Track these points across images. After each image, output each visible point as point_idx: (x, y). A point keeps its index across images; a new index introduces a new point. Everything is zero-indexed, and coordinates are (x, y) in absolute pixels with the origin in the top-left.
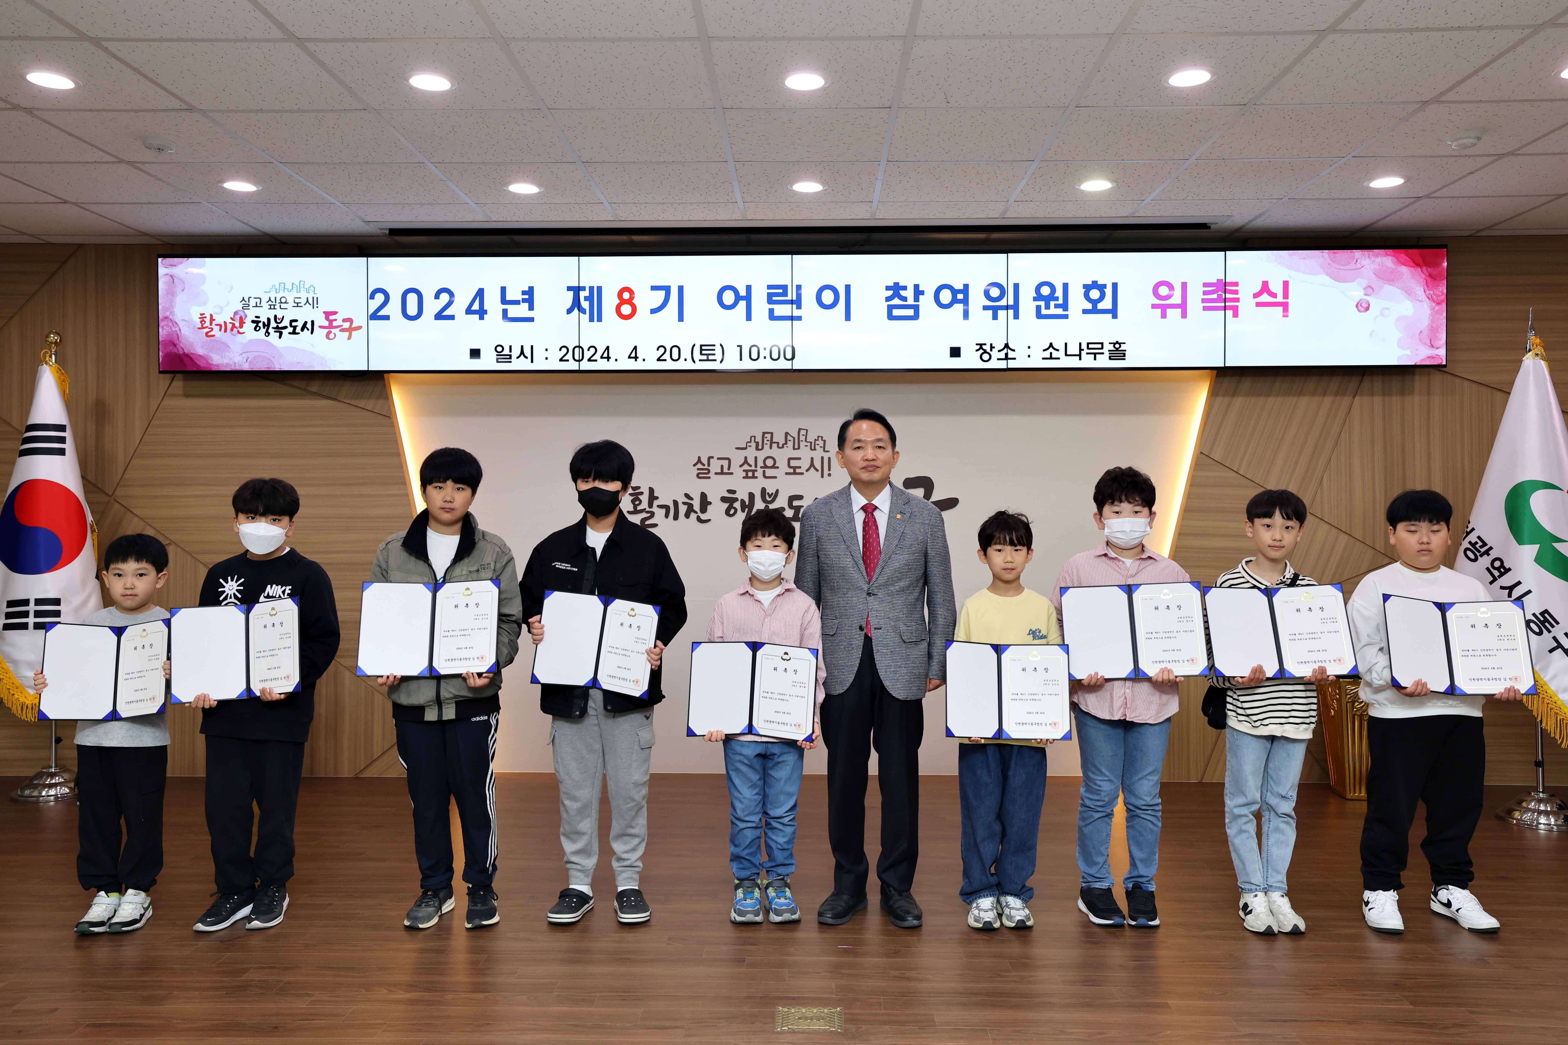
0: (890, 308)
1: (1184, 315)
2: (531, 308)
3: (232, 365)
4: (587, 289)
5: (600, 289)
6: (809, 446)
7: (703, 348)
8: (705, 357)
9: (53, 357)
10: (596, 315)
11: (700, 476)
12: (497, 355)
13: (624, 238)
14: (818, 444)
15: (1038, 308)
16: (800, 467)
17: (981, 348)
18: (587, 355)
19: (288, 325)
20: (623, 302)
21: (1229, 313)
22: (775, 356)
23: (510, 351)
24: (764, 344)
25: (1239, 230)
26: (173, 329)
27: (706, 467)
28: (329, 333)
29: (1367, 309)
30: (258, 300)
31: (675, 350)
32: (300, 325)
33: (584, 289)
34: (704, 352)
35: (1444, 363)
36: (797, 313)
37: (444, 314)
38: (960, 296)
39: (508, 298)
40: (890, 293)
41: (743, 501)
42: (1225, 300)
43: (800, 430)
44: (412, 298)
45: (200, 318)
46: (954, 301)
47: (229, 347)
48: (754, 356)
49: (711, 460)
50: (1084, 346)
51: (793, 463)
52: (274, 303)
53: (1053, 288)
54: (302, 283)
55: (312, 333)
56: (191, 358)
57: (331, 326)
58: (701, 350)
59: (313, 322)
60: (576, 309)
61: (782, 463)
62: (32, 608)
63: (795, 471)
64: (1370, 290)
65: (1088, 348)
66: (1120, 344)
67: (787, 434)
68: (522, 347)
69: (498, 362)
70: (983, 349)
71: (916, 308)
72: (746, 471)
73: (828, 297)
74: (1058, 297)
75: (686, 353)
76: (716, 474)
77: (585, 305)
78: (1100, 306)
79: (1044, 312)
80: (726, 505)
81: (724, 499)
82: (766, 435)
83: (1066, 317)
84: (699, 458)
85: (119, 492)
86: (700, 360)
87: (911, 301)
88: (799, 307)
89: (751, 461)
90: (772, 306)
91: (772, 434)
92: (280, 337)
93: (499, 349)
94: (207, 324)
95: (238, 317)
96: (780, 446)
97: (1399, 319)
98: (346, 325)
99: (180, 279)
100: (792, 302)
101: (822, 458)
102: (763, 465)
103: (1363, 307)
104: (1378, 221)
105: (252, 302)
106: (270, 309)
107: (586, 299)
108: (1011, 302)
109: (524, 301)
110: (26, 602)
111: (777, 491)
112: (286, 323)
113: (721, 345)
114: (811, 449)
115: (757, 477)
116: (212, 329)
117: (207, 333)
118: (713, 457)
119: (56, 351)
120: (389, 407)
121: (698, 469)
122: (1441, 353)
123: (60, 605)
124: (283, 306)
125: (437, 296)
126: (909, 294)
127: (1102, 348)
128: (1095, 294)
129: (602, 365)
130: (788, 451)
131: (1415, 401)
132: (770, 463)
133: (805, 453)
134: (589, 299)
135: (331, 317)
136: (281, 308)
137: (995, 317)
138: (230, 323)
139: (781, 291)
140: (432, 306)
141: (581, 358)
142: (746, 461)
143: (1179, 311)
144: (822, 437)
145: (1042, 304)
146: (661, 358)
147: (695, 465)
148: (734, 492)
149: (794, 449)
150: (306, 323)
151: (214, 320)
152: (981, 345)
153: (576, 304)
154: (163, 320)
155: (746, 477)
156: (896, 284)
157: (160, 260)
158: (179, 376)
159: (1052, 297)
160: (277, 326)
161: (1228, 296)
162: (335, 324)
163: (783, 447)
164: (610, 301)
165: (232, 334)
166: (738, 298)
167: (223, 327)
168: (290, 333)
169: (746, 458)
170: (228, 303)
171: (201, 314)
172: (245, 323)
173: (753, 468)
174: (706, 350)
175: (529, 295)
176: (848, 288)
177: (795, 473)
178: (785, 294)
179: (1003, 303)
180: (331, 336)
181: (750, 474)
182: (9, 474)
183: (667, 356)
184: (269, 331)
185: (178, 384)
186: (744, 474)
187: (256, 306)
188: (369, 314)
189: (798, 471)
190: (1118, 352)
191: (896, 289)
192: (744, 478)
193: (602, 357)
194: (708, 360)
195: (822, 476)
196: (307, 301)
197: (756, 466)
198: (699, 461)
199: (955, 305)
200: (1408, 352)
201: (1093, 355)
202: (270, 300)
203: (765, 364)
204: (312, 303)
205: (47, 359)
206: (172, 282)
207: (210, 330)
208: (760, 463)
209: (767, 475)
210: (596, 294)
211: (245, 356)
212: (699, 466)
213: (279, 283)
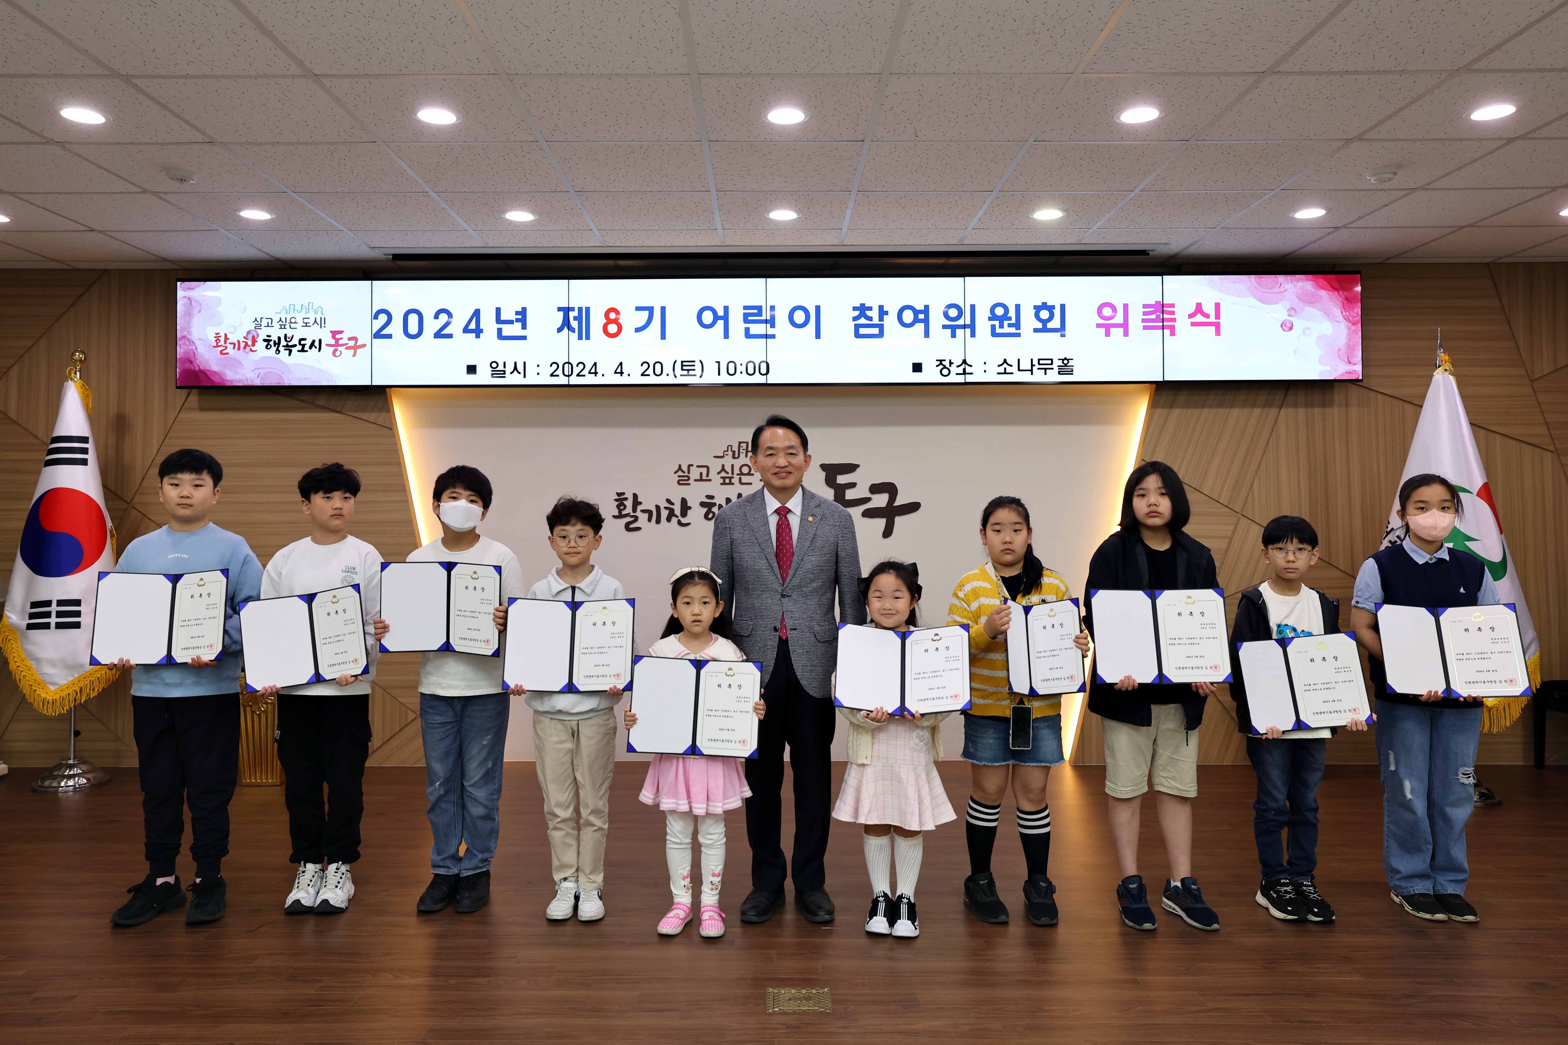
0: (857, 327)
1: (1126, 334)
2: (524, 327)
3: (244, 381)
4: (576, 310)
5: (588, 309)
7: (684, 364)
9: (78, 373)
10: (584, 334)
11: (681, 482)
12: (492, 371)
13: (610, 262)
15: (993, 327)
17: (941, 364)
18: (576, 370)
19: (298, 344)
20: (609, 321)
21: (1167, 332)
22: (751, 371)
23: (505, 367)
24: (741, 360)
25: (1174, 256)
26: (190, 348)
27: (686, 474)
29: (1291, 328)
30: (270, 321)
31: (658, 366)
32: (308, 343)
33: (573, 309)
34: (684, 368)
35: (1361, 378)
36: (771, 331)
37: (443, 332)
38: (921, 317)
39: (502, 318)
40: (857, 313)
42: (1163, 320)
44: (413, 319)
45: (215, 337)
46: (916, 320)
47: (242, 364)
48: (732, 371)
49: (691, 467)
50: (1035, 362)
52: (284, 323)
53: (1006, 309)
54: (311, 304)
55: (319, 351)
56: (206, 375)
57: (337, 344)
58: (682, 366)
59: (320, 341)
60: (566, 328)
62: (54, 608)
64: (1293, 312)
65: (1039, 364)
66: (1068, 360)
68: (515, 363)
69: (493, 377)
70: (943, 365)
71: (881, 327)
72: (724, 478)
73: (799, 317)
74: (1011, 317)
75: (668, 369)
76: (696, 480)
77: (574, 324)
78: (1050, 325)
79: (998, 330)
80: (705, 510)
81: (702, 504)
83: (1018, 335)
84: (680, 466)
85: (137, 500)
86: (681, 375)
87: (876, 320)
88: (773, 326)
89: (728, 468)
90: (747, 325)
92: (290, 354)
93: (494, 365)
94: (222, 342)
95: (250, 336)
97: (1319, 338)
98: (352, 343)
99: (197, 302)
100: (766, 321)
102: (740, 473)
103: (1287, 327)
104: (1300, 249)
105: (264, 323)
106: (281, 328)
107: (575, 318)
108: (968, 322)
109: (517, 320)
112: (295, 341)
113: (701, 361)
115: (733, 484)
116: (226, 348)
117: (221, 351)
118: (692, 465)
119: (80, 368)
120: (391, 420)
121: (679, 476)
122: (1357, 370)
123: (80, 606)
124: (293, 326)
125: (436, 317)
126: (874, 314)
127: (1052, 364)
128: (1045, 314)
129: (590, 380)
131: (1335, 413)
134: (578, 318)
135: (338, 336)
136: (291, 328)
137: (953, 335)
138: (243, 342)
139: (756, 311)
140: (432, 326)
141: (570, 374)
142: (723, 469)
143: (1122, 330)
145: (997, 323)
146: (645, 374)
147: (675, 473)
148: (712, 497)
150: (314, 341)
151: (229, 339)
152: (941, 361)
153: (566, 323)
154: (181, 339)
155: (724, 484)
156: (863, 305)
157: (179, 283)
158: (195, 391)
159: (1005, 317)
160: (287, 344)
161: (1166, 316)
162: (341, 342)
164: (597, 321)
165: (245, 352)
166: (716, 318)
167: (237, 345)
168: (299, 351)
169: (723, 466)
170: (242, 324)
171: (216, 334)
172: (257, 341)
173: (730, 475)
174: (686, 366)
175: (522, 316)
176: (818, 308)
178: (760, 314)
179: (961, 322)
180: (338, 353)
181: (727, 481)
182: (35, 483)
183: (650, 372)
184: (279, 349)
185: (194, 399)
186: (722, 481)
187: (268, 326)
188: (373, 333)
190: (1066, 367)
191: (862, 310)
192: (721, 484)
193: (590, 373)
194: (688, 375)
196: (316, 321)
197: (733, 473)
198: (680, 468)
199: (917, 324)
200: (1328, 368)
201: (1044, 370)
202: (280, 320)
203: (741, 378)
204: (319, 323)
205: (73, 375)
206: (189, 304)
207: (224, 348)
208: (737, 471)
209: (743, 482)
210: (584, 314)
211: (257, 372)
212: (680, 473)
213: (290, 305)
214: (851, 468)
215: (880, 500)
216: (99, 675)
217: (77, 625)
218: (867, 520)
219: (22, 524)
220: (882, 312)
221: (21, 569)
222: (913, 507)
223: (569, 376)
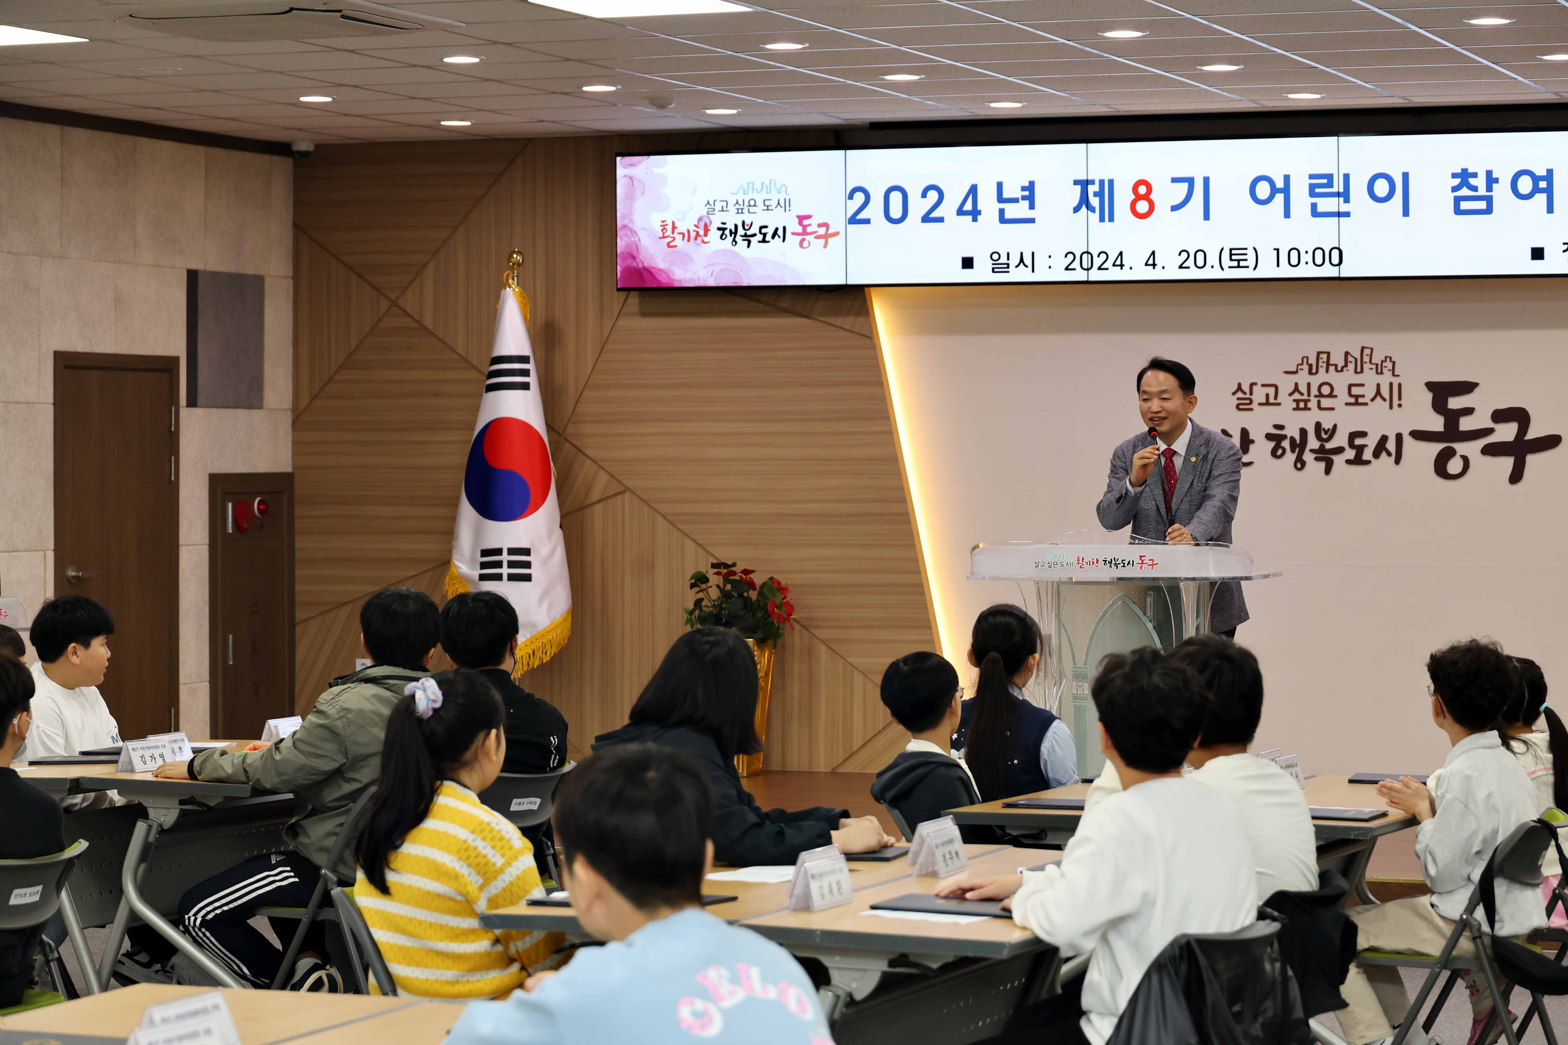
0: (1457, 200)
2: (1032, 207)
3: (695, 281)
4: (1097, 183)
5: (1111, 182)
6: (1374, 370)
7: (1233, 252)
8: (1235, 264)
9: (516, 278)
10: (1107, 214)
11: (1241, 407)
12: (993, 264)
14: (1386, 367)
16: (1363, 396)
18: (1097, 262)
19: (757, 232)
20: (1138, 197)
22: (1319, 261)
23: (1008, 259)
24: (1306, 246)
26: (633, 239)
27: (1248, 396)
28: (803, 240)
30: (724, 204)
31: (1200, 255)
32: (770, 231)
33: (1093, 182)
34: (1234, 257)
36: (1344, 208)
37: (932, 215)
38: (1543, 184)
39: (1005, 196)
40: (1457, 181)
41: (1292, 439)
43: (1363, 348)
44: (896, 198)
45: (662, 226)
46: (1536, 190)
47: (693, 259)
48: (1294, 261)
49: (1254, 387)
51: (1355, 391)
52: (742, 207)
54: (773, 182)
55: (784, 241)
56: (651, 274)
57: (805, 233)
58: (1231, 255)
59: (784, 228)
60: (1084, 206)
61: (1341, 391)
62: (505, 557)
63: (1357, 400)
67: (1347, 354)
68: (1022, 254)
69: (993, 272)
71: (1489, 200)
72: (1297, 401)
73: (1381, 187)
75: (1213, 259)
76: (1260, 404)
77: (1094, 201)
80: (1272, 444)
81: (1269, 437)
82: (1321, 356)
84: (1239, 384)
85: (570, 430)
86: (1230, 267)
87: (1482, 191)
88: (1347, 201)
89: (1303, 388)
90: (1315, 200)
91: (1328, 354)
92: (748, 246)
93: (995, 257)
94: (669, 232)
95: (702, 224)
96: (1339, 369)
98: (822, 231)
99: (639, 181)
100: (1338, 195)
101: (1391, 384)
102: (1317, 394)
105: (718, 207)
106: (738, 213)
107: (1096, 194)
109: (1024, 198)
110: (499, 552)
111: (1335, 426)
112: (755, 230)
113: (1255, 249)
114: (1377, 373)
115: (1310, 409)
116: (674, 239)
117: (668, 244)
118: (1256, 384)
119: (518, 273)
120: (870, 325)
121: (1238, 399)
123: (530, 555)
124: (752, 209)
125: (924, 195)
126: (1480, 182)
129: (1114, 274)
130: (1349, 376)
132: (1326, 390)
133: (1369, 378)
134: (1100, 194)
135: (805, 222)
136: (749, 212)
138: (694, 231)
139: (1325, 181)
140: (919, 206)
141: (1089, 266)
142: (1296, 389)
144: (1391, 358)
146: (1184, 265)
147: (1234, 394)
148: (1281, 427)
149: (1356, 372)
150: (777, 229)
151: (676, 228)
153: (1084, 201)
154: (621, 229)
155: (1297, 408)
156: (1465, 171)
157: (618, 159)
158: (636, 294)
160: (746, 233)
162: (809, 229)
163: (1342, 370)
164: (1123, 197)
165: (696, 244)
166: (1274, 191)
167: (686, 236)
169: (1296, 384)
170: (692, 208)
171: (663, 222)
172: (709, 230)
173: (1305, 397)
174: (1236, 256)
175: (1029, 192)
176: (1406, 176)
177: (1357, 403)
178: (1330, 184)
180: (805, 244)
181: (1302, 405)
182: (476, 413)
183: (1190, 263)
184: (736, 239)
185: (634, 300)
186: (1294, 405)
187: (723, 211)
188: (848, 217)
189: (1361, 400)
191: (1464, 177)
192: (1294, 409)
193: (1114, 265)
194: (1239, 266)
195: (1391, 407)
196: (779, 203)
197: (1309, 395)
198: (1240, 388)
199: (1537, 195)
202: (737, 203)
203: (1307, 271)
204: (783, 206)
205: (510, 281)
206: (631, 185)
207: (672, 239)
208: (1314, 391)
209: (1323, 406)
210: (1107, 189)
211: (710, 269)
212: (1240, 395)
213: (748, 183)
214: (1467, 387)
215: (1507, 432)
216: (550, 637)
217: (527, 578)
218: (1488, 459)
219: (464, 460)
220: (1491, 180)
221: (467, 513)
222: (1551, 442)
223: (1088, 269)
